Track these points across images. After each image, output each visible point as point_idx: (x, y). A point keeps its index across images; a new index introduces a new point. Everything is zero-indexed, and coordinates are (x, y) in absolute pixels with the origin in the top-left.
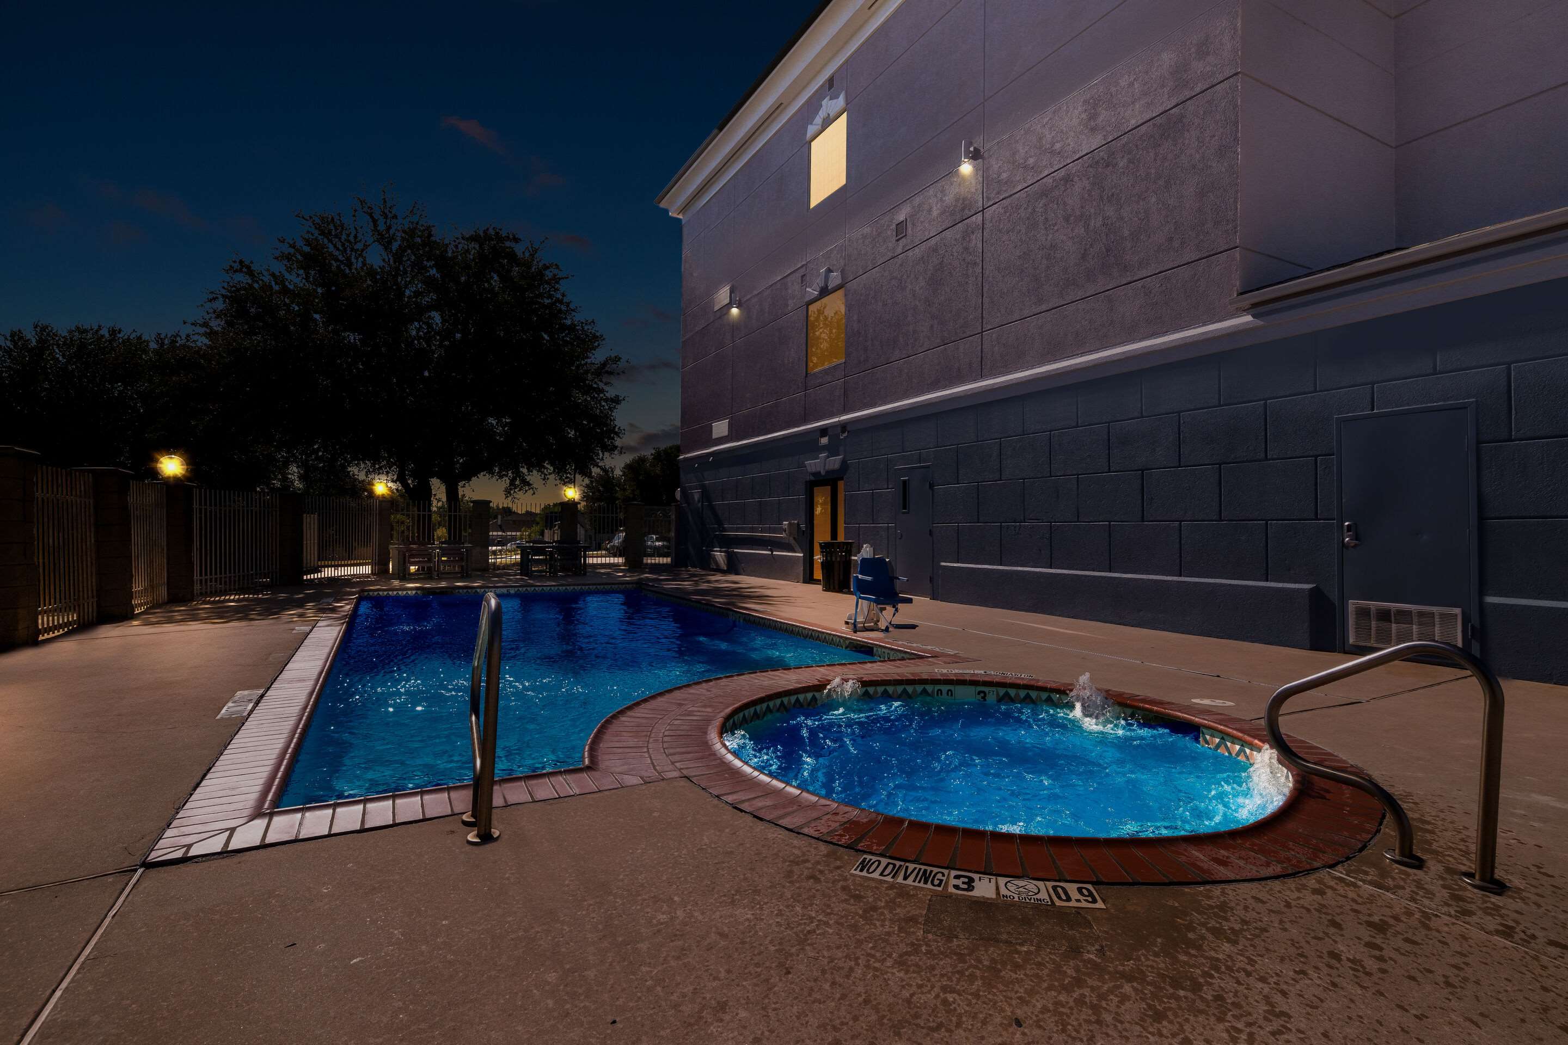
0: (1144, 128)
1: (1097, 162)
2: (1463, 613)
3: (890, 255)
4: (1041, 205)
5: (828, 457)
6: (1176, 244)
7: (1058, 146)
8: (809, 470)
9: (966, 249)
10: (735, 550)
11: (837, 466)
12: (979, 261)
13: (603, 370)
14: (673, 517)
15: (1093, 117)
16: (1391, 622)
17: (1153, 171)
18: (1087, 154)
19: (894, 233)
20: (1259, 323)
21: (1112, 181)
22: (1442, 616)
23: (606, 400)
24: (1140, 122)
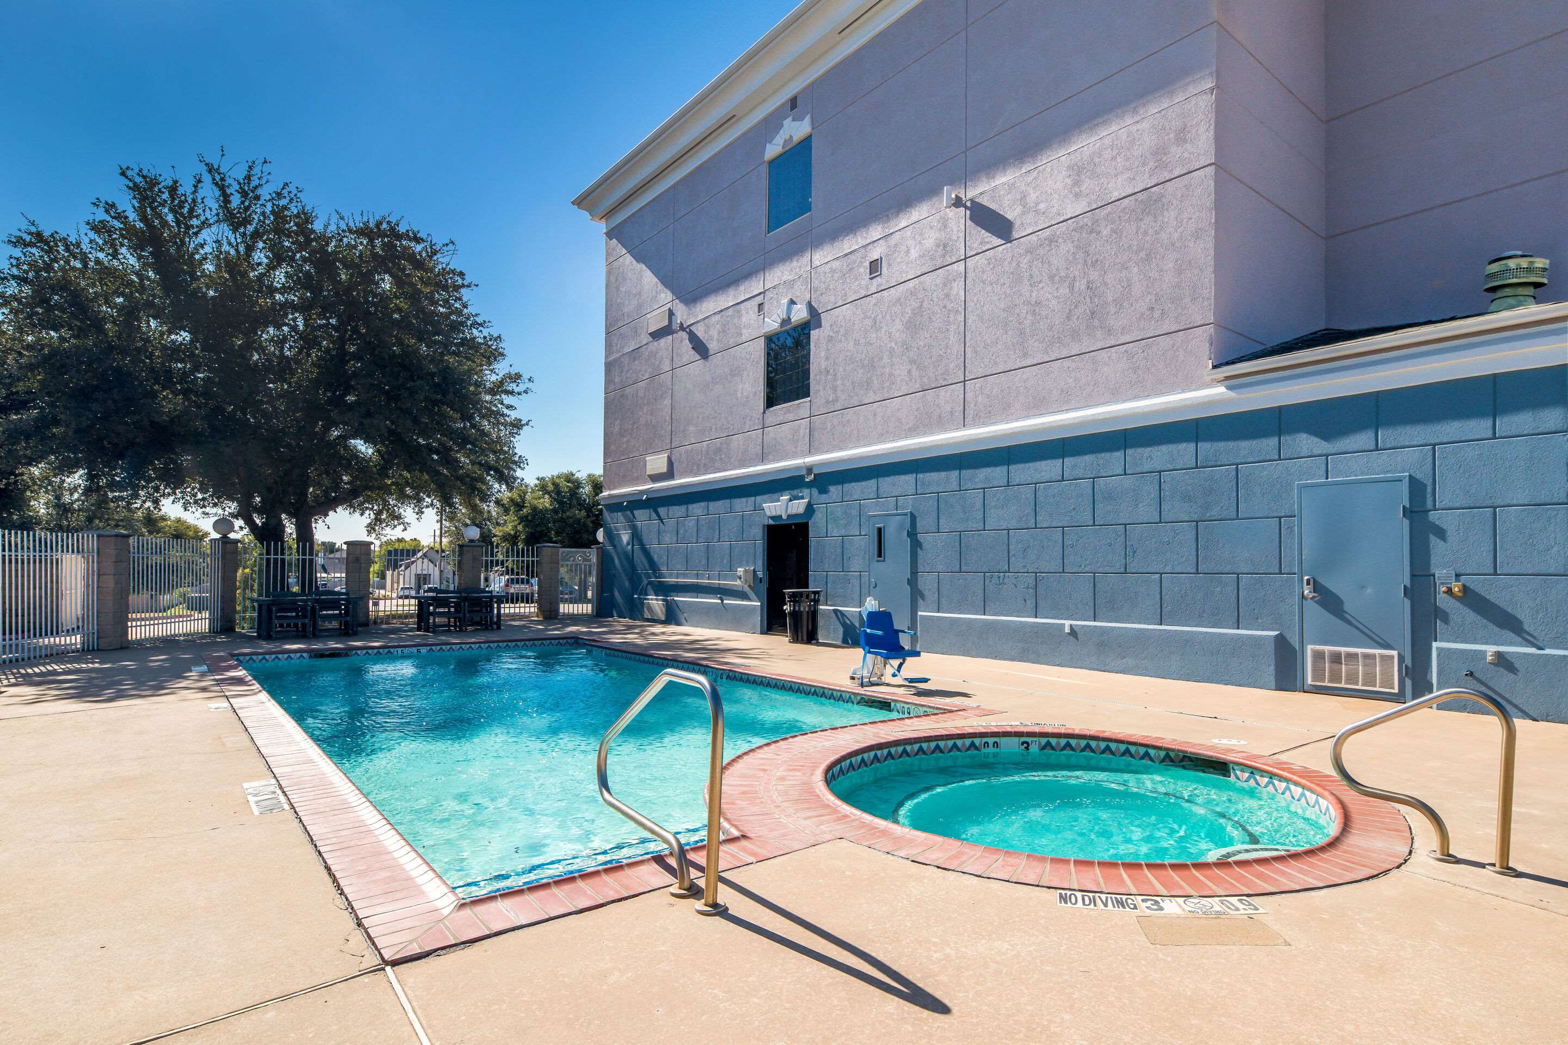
0: (1126, 201)
1: (1081, 227)
2: (1399, 654)
3: (863, 293)
4: (1025, 261)
5: (791, 500)
6: (1157, 314)
7: (1042, 206)
8: (768, 513)
9: (947, 295)
10: (676, 599)
11: (801, 510)
12: (961, 309)
13: (498, 388)
14: (594, 560)
15: (1077, 183)
16: (1341, 664)
17: (1135, 243)
18: (1071, 218)
19: (868, 271)
20: (1231, 394)
21: (1096, 247)
22: (1382, 656)
23: (505, 425)
24: (1123, 195)
